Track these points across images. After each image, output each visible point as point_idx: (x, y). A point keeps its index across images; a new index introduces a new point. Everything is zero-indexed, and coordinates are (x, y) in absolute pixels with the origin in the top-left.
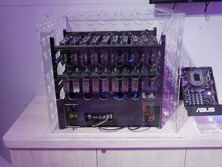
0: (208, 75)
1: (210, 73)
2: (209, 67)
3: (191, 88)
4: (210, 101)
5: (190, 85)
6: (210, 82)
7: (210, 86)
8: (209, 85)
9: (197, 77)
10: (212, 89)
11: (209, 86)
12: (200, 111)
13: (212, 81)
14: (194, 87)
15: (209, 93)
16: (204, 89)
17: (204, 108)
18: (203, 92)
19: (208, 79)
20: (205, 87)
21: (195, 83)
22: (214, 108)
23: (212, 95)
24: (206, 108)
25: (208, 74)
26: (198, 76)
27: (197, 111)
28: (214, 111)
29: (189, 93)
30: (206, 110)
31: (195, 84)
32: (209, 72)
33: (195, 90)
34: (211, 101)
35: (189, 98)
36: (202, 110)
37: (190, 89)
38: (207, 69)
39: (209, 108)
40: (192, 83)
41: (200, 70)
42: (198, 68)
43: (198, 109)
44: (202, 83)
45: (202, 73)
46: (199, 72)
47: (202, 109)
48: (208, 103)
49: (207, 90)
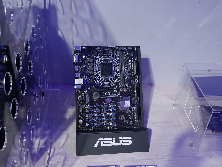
0: (132, 64)
1: (136, 59)
2: (134, 47)
3: (93, 92)
4: (127, 118)
5: (92, 84)
6: (133, 78)
7: (132, 88)
8: (130, 84)
9: (107, 69)
10: (135, 94)
11: (130, 87)
12: (103, 145)
13: (136, 77)
14: (100, 89)
15: (128, 103)
16: (119, 94)
17: (111, 139)
18: (115, 100)
19: (130, 71)
20: (121, 90)
21: (102, 80)
22: (130, 138)
23: (134, 106)
24: (114, 138)
25: (130, 61)
26: (111, 64)
27: (96, 145)
28: (130, 143)
29: (88, 100)
30: (114, 141)
31: (101, 83)
32: (134, 58)
33: (101, 95)
34: (130, 118)
35: (87, 111)
36: (105, 142)
37: (90, 93)
38: (129, 51)
39: (120, 138)
40: (97, 82)
41: (116, 52)
42: (113, 49)
43: (100, 139)
44: (116, 81)
45: (118, 59)
46: (113, 57)
47: (106, 139)
48: (123, 121)
49: (125, 95)
